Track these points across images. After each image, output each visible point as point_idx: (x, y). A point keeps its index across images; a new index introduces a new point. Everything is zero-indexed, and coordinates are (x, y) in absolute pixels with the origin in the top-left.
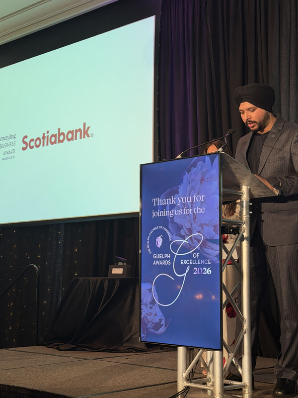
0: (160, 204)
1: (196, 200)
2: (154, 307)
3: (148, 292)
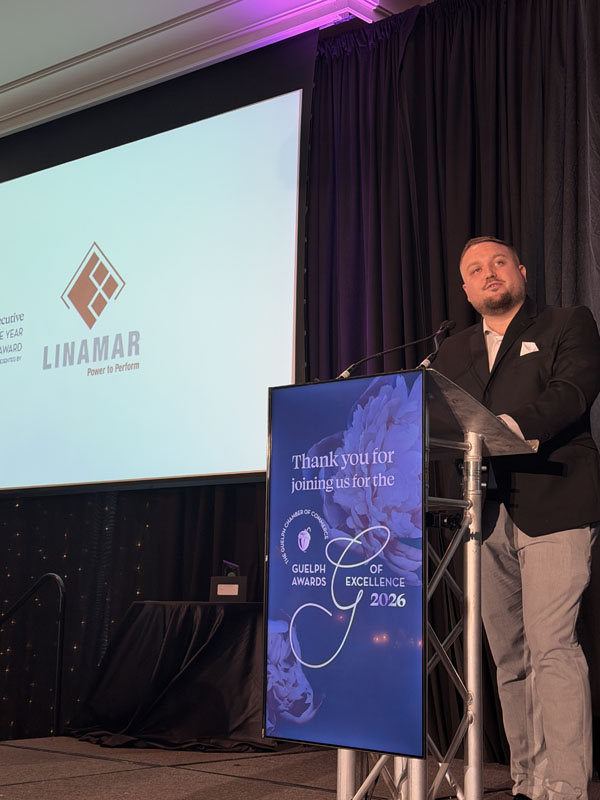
2: (292, 669)
3: (281, 638)
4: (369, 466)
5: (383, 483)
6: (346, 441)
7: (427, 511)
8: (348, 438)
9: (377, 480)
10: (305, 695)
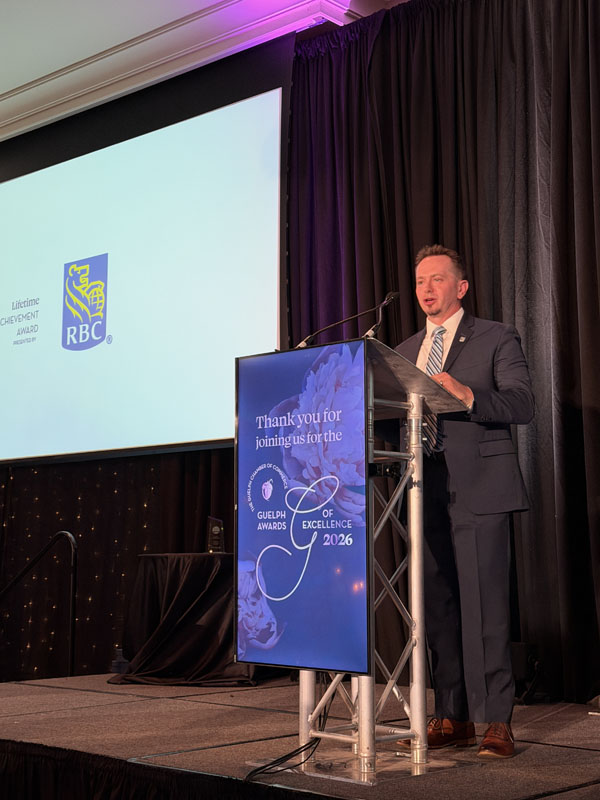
0: (268, 425)
1: (327, 419)
2: (258, 603)
3: (249, 577)
4: (321, 424)
5: (332, 439)
6: (301, 403)
7: (371, 462)
8: (303, 400)
9: (328, 436)
10: (269, 624)
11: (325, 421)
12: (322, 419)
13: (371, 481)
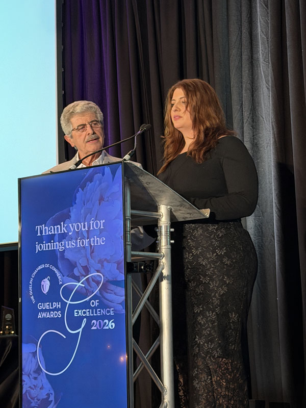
0: (46, 233)
1: (93, 227)
2: (39, 377)
3: (32, 356)
4: (88, 231)
5: (97, 243)
6: (72, 214)
7: (129, 260)
8: (73, 212)
9: (94, 241)
10: (48, 395)
11: (91, 228)
12: (89, 228)
13: (130, 276)
